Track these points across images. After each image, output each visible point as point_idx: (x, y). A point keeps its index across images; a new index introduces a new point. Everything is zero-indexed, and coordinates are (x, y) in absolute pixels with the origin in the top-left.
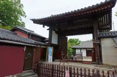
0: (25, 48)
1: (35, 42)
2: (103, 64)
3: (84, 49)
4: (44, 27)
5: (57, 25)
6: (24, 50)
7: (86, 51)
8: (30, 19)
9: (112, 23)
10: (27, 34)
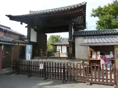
0: (3, 47)
1: (13, 41)
2: (75, 59)
3: (64, 45)
4: (22, 24)
5: (35, 22)
6: (1, 49)
7: (66, 47)
8: (6, 15)
9: (86, 23)
10: (3, 31)
